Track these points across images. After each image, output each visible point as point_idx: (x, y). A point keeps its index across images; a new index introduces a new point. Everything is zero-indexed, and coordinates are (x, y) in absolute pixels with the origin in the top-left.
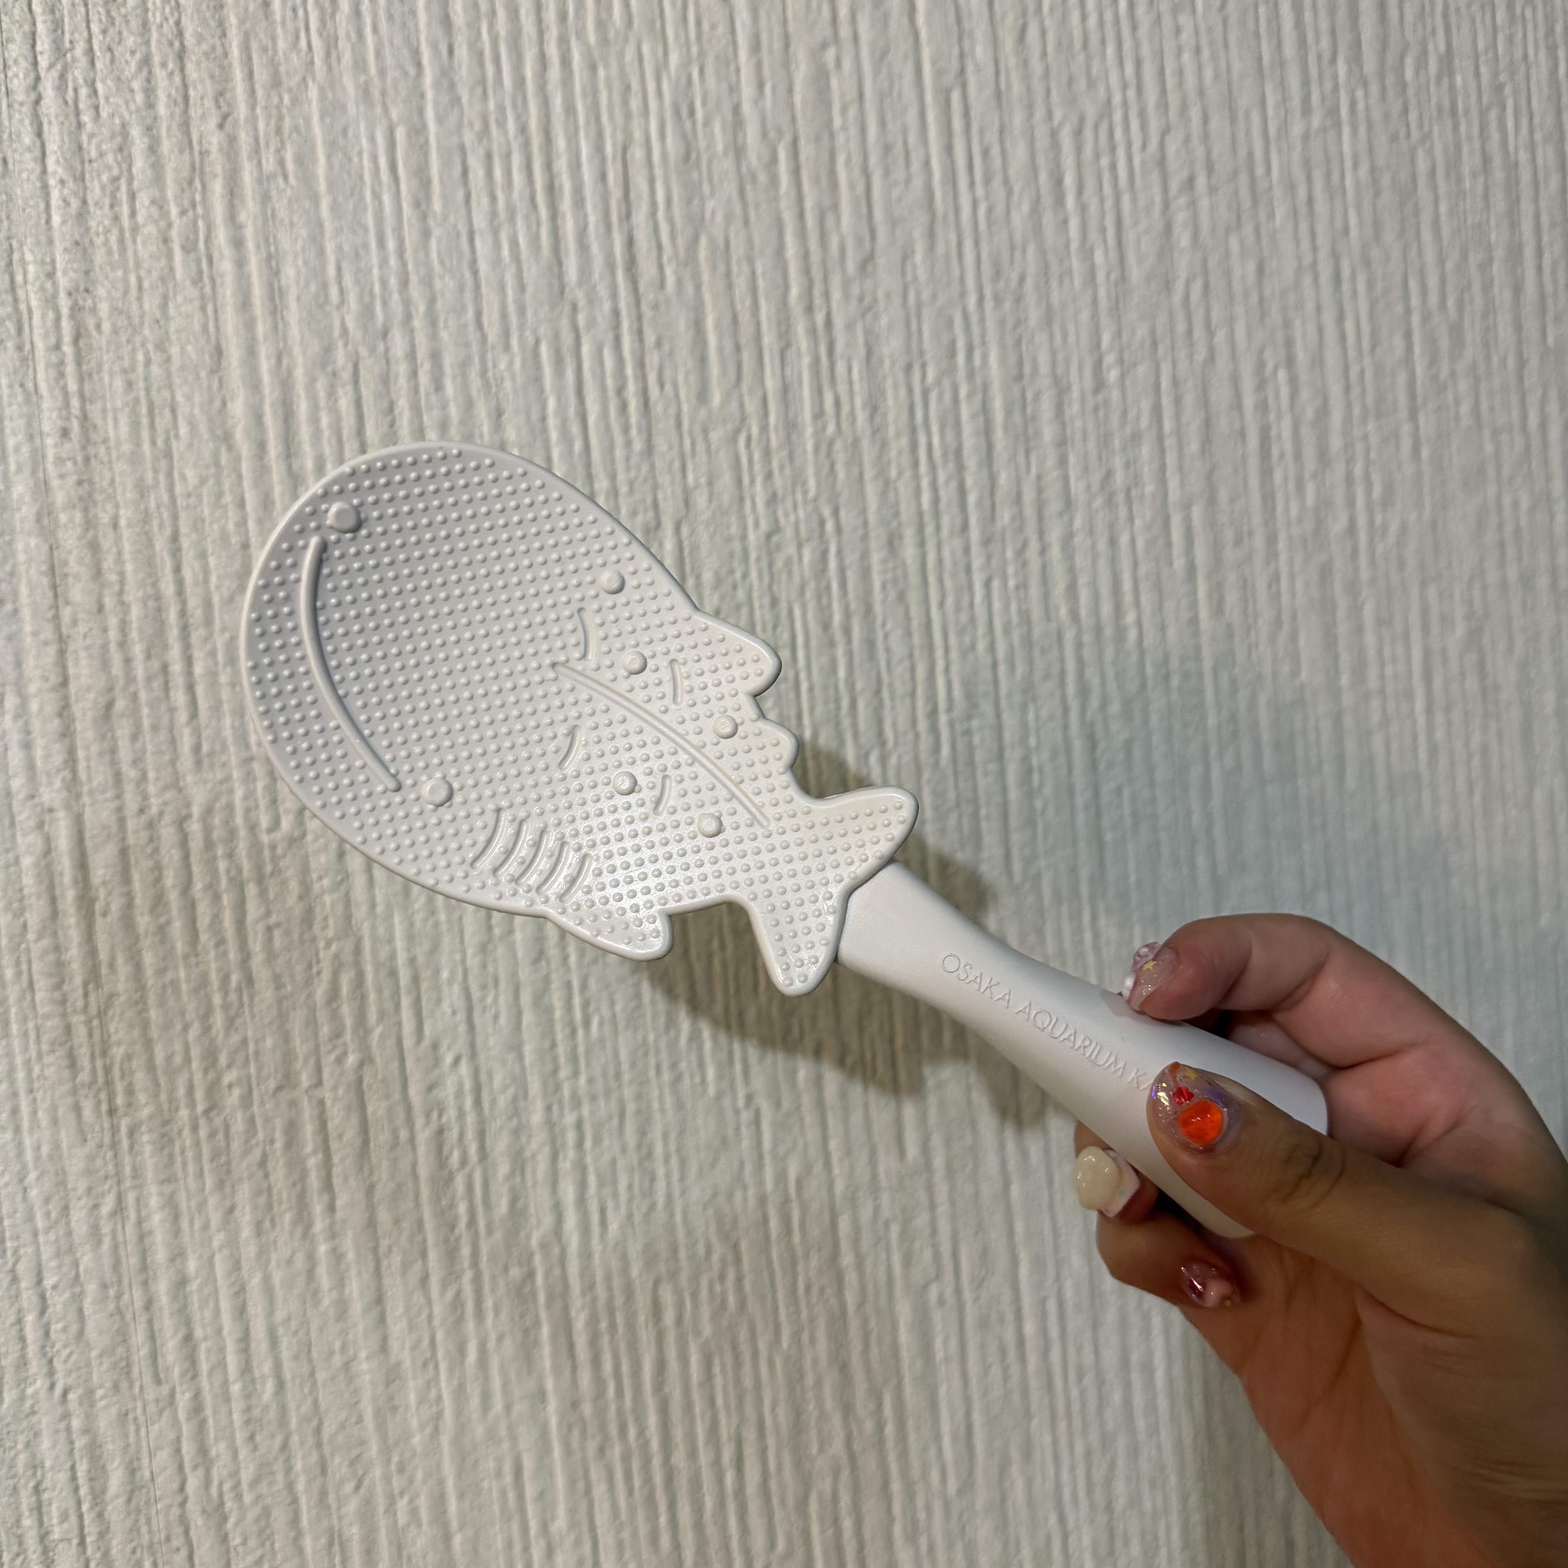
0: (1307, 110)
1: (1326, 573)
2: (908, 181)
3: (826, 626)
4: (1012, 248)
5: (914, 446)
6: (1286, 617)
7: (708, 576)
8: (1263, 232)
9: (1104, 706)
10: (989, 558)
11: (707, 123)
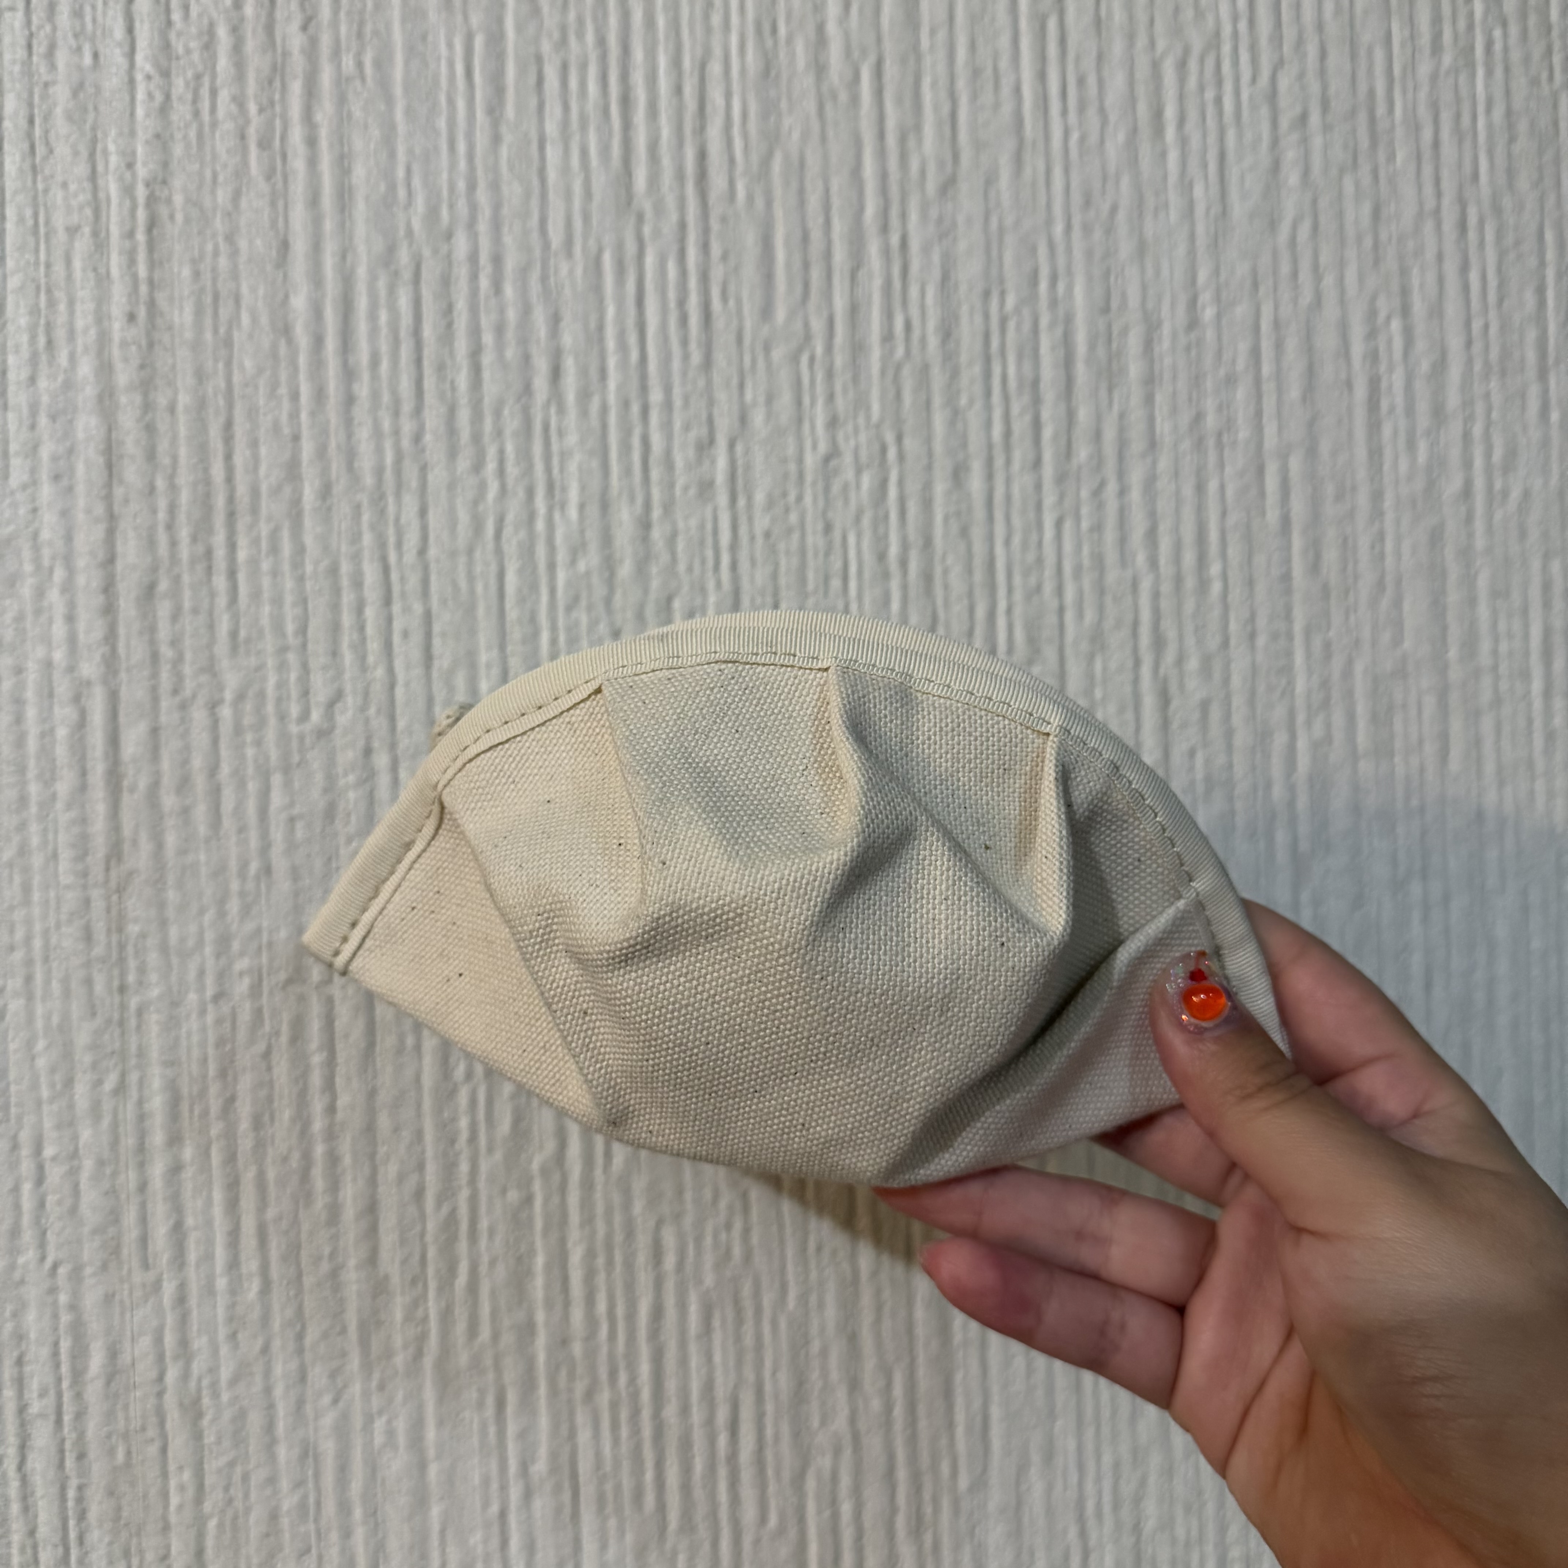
0: (1436, 47)
1: (1436, 537)
2: (997, 106)
3: (882, 557)
4: (1105, 179)
5: (987, 375)
6: (1389, 579)
7: (760, 497)
8: (1382, 174)
9: (1180, 661)
10: (1061, 497)
11: (790, 40)
